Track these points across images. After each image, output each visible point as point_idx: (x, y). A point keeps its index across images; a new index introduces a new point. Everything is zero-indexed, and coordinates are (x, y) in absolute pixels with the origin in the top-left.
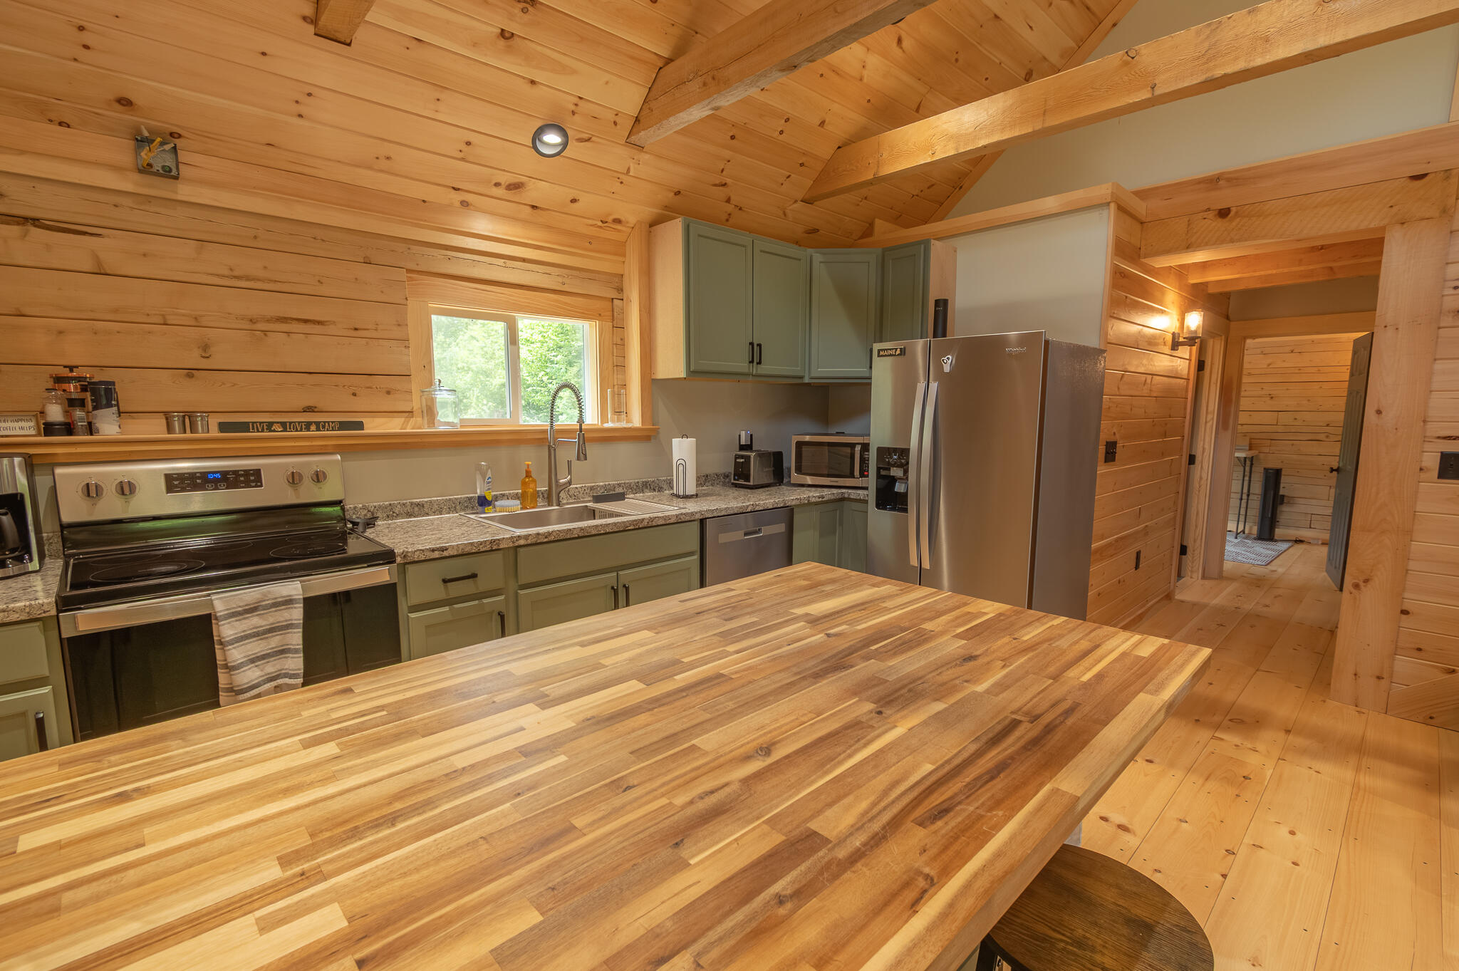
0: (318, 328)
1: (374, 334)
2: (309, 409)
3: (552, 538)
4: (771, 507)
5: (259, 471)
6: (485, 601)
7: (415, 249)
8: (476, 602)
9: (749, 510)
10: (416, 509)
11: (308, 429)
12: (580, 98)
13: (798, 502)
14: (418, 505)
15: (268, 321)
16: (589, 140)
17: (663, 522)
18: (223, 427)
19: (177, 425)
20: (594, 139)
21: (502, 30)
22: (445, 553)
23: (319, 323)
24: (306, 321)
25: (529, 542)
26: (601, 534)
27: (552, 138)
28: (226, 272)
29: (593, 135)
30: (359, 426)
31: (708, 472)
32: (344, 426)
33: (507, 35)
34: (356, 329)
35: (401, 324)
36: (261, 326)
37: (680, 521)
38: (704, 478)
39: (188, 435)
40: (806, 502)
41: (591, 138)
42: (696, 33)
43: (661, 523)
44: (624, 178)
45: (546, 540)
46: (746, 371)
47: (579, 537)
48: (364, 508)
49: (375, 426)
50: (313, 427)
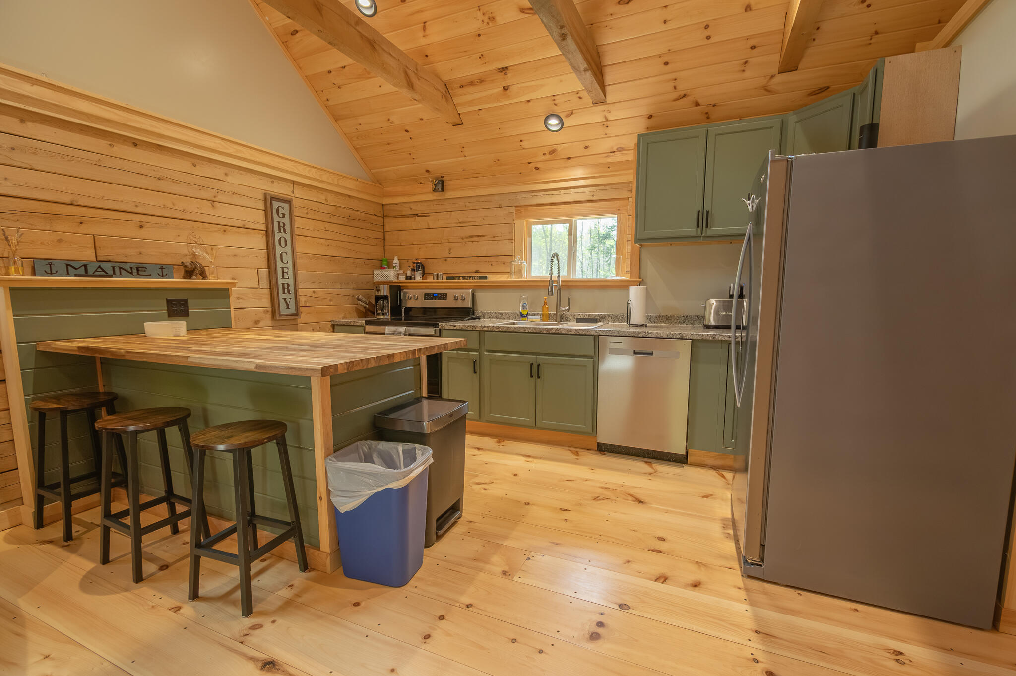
0: (482, 238)
1: (500, 238)
2: (477, 272)
3: (500, 330)
4: (666, 337)
5: (446, 294)
6: (470, 353)
7: (519, 196)
8: (467, 352)
9: (641, 335)
10: (500, 315)
11: (470, 279)
12: (554, 96)
13: (700, 338)
14: (500, 314)
15: (467, 238)
16: (572, 113)
17: (566, 332)
18: (448, 278)
19: (435, 278)
20: (574, 111)
21: (504, 87)
22: (455, 328)
23: (483, 236)
24: (478, 236)
25: (489, 329)
26: (525, 333)
27: (553, 122)
28: (457, 221)
29: (573, 110)
30: (486, 278)
31: (688, 314)
32: (481, 278)
33: (506, 88)
34: (494, 237)
35: (511, 232)
36: (465, 240)
37: (578, 334)
38: (683, 318)
39: (435, 280)
40: (711, 339)
41: (572, 112)
42: (592, 24)
43: (565, 333)
44: (606, 123)
45: (497, 330)
46: (694, 233)
47: (514, 332)
48: (481, 313)
49: (493, 278)
50: (461, 278)
